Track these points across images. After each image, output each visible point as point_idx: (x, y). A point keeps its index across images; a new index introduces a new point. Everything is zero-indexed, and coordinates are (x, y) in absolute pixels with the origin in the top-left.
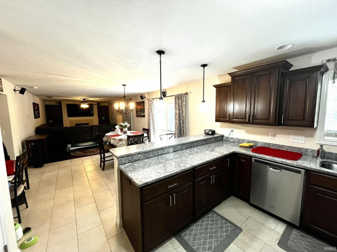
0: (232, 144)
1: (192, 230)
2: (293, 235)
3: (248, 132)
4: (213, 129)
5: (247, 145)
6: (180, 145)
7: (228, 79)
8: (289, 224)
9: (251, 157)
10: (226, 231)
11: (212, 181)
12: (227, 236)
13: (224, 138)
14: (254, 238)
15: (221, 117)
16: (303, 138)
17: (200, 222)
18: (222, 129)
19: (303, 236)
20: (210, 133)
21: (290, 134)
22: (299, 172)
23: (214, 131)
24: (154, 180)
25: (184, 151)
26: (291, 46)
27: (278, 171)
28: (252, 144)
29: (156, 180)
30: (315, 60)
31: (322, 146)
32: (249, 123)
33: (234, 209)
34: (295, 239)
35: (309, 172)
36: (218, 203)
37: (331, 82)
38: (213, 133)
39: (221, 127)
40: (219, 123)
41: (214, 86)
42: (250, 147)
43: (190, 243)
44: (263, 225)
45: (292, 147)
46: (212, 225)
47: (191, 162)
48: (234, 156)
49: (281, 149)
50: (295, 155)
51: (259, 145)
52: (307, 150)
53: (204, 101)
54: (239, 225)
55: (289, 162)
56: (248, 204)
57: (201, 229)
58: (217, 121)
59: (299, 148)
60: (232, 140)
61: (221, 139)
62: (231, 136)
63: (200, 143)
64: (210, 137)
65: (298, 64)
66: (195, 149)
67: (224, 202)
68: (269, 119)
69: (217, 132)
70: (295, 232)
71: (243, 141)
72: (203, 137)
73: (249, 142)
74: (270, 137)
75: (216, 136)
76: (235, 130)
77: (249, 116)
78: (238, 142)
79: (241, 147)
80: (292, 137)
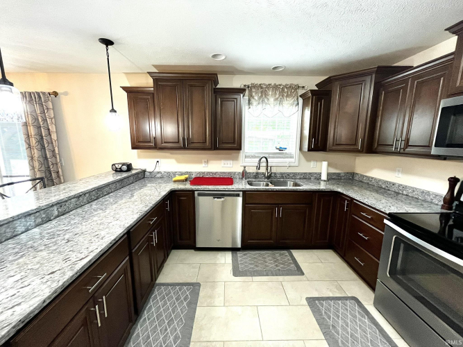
0: (160, 181)
2: (239, 259)
3: (179, 161)
4: (128, 161)
5: (183, 177)
6: (74, 197)
7: (148, 82)
8: (233, 250)
9: (193, 191)
10: (185, 299)
11: (155, 241)
12: (189, 304)
13: (147, 174)
14: (214, 284)
15: (140, 143)
16: (231, 162)
17: (145, 315)
18: (142, 161)
19: (244, 255)
20: (125, 168)
21: (221, 159)
22: (238, 195)
23: (131, 164)
24: (49, 297)
25: (87, 207)
27: (222, 199)
28: (187, 176)
29: (55, 292)
30: (237, 83)
31: (245, 167)
32: (184, 148)
33: (181, 266)
34: (241, 261)
35: (244, 192)
37: (247, 107)
38: (129, 167)
39: (139, 157)
40: (136, 151)
41: (124, 88)
42: (186, 180)
44: (215, 264)
45: (224, 173)
50: (228, 180)
51: (193, 176)
52: (235, 173)
53: (113, 110)
54: (194, 281)
55: (230, 187)
56: (193, 251)
58: (134, 147)
59: (229, 173)
60: (159, 175)
61: (142, 176)
62: (157, 170)
63: (113, 186)
64: (125, 175)
66: (109, 199)
67: (165, 265)
68: (205, 142)
69: (134, 166)
70: (239, 254)
71: (175, 174)
73: (182, 174)
74: (203, 165)
75: (134, 172)
76: (162, 161)
77: (184, 139)
78: (168, 176)
79: (175, 181)
80: (223, 162)
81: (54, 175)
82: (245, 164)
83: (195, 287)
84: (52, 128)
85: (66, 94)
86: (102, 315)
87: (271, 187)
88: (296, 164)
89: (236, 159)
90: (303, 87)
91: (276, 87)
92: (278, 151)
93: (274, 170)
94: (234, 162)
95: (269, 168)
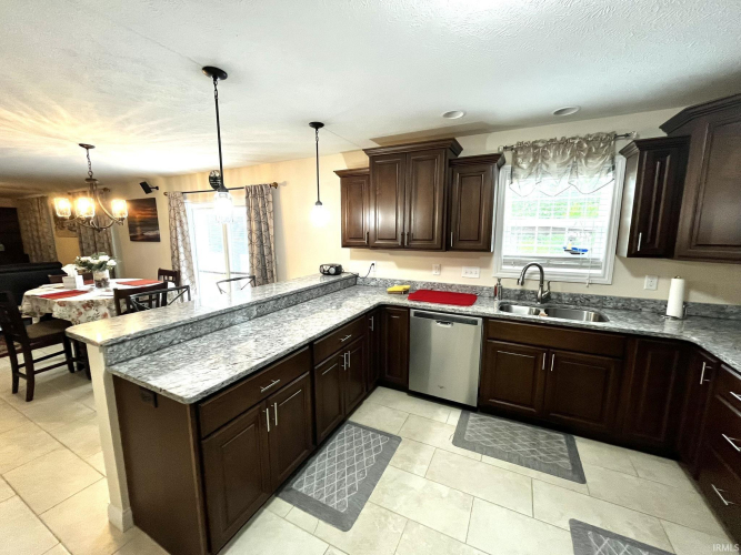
0: (374, 291)
1: (314, 469)
2: (470, 423)
3: (400, 266)
4: (338, 263)
5: (400, 288)
6: (272, 299)
7: (362, 161)
8: (465, 408)
9: (408, 308)
10: (376, 450)
11: (347, 364)
12: (378, 458)
13: (360, 280)
14: (419, 445)
15: (353, 238)
16: (478, 270)
17: (327, 450)
18: (355, 263)
19: (481, 420)
20: (333, 270)
21: (461, 265)
22: (475, 323)
23: (340, 266)
24: (227, 381)
25: (283, 312)
26: (461, 114)
27: (449, 326)
28: (407, 287)
29: (232, 378)
30: (490, 146)
31: (499, 280)
32: (402, 247)
33: (384, 409)
34: (472, 427)
35: (486, 319)
36: (356, 404)
37: (508, 181)
38: (339, 270)
39: (352, 257)
40: (348, 250)
41: (338, 173)
42: (406, 292)
43: (313, 494)
44: (430, 420)
45: (464, 286)
46: (351, 447)
47: (303, 331)
48: (380, 310)
49: (450, 290)
50: (467, 298)
51: (418, 288)
52: (483, 287)
53: (319, 203)
54: (394, 432)
55: (463, 309)
56: (404, 394)
57: (331, 462)
58: (343, 246)
59: (473, 287)
60: (373, 283)
61: (353, 282)
62: (371, 276)
63: (315, 292)
64: (332, 279)
65: (471, 148)
66: (307, 306)
67: (365, 401)
68: (433, 238)
69: (345, 268)
70: (473, 417)
71: (393, 282)
72: (318, 280)
73: (403, 283)
74: (434, 272)
75: (343, 276)
76: (377, 263)
77: (403, 235)
78: (383, 285)
79: (390, 293)
80: (464, 269)
81: (269, 275)
82: (500, 275)
83: (393, 441)
84: (271, 223)
85: (285, 184)
86: (272, 421)
87: (543, 317)
88: (607, 280)
89: (486, 265)
90: (627, 135)
91: (565, 143)
92: (569, 255)
93: (556, 288)
94: (483, 270)
95: (545, 284)
